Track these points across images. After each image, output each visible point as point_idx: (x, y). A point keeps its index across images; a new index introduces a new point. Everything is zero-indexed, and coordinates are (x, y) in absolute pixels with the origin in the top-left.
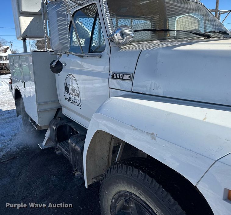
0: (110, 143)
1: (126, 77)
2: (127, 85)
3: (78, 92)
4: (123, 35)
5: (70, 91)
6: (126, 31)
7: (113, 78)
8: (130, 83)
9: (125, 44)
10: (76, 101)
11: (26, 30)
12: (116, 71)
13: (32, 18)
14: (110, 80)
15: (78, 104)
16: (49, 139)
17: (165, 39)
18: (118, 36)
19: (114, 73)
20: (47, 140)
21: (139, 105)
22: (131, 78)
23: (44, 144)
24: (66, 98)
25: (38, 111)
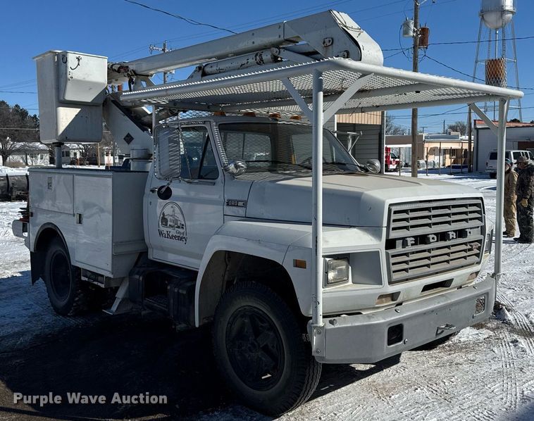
0: (224, 276)
1: (240, 204)
2: (241, 211)
3: (183, 223)
4: (237, 167)
5: (169, 223)
6: (240, 164)
7: (228, 205)
8: (244, 209)
9: (240, 174)
10: (178, 235)
11: (66, 129)
12: (231, 198)
13: (79, 110)
14: (225, 207)
15: (181, 239)
16: (123, 300)
17: (275, 171)
18: (232, 167)
19: (229, 200)
20: (120, 303)
21: (251, 225)
22: (245, 205)
23: (114, 308)
24: (161, 233)
25: (113, 255)
